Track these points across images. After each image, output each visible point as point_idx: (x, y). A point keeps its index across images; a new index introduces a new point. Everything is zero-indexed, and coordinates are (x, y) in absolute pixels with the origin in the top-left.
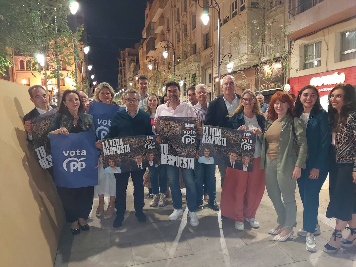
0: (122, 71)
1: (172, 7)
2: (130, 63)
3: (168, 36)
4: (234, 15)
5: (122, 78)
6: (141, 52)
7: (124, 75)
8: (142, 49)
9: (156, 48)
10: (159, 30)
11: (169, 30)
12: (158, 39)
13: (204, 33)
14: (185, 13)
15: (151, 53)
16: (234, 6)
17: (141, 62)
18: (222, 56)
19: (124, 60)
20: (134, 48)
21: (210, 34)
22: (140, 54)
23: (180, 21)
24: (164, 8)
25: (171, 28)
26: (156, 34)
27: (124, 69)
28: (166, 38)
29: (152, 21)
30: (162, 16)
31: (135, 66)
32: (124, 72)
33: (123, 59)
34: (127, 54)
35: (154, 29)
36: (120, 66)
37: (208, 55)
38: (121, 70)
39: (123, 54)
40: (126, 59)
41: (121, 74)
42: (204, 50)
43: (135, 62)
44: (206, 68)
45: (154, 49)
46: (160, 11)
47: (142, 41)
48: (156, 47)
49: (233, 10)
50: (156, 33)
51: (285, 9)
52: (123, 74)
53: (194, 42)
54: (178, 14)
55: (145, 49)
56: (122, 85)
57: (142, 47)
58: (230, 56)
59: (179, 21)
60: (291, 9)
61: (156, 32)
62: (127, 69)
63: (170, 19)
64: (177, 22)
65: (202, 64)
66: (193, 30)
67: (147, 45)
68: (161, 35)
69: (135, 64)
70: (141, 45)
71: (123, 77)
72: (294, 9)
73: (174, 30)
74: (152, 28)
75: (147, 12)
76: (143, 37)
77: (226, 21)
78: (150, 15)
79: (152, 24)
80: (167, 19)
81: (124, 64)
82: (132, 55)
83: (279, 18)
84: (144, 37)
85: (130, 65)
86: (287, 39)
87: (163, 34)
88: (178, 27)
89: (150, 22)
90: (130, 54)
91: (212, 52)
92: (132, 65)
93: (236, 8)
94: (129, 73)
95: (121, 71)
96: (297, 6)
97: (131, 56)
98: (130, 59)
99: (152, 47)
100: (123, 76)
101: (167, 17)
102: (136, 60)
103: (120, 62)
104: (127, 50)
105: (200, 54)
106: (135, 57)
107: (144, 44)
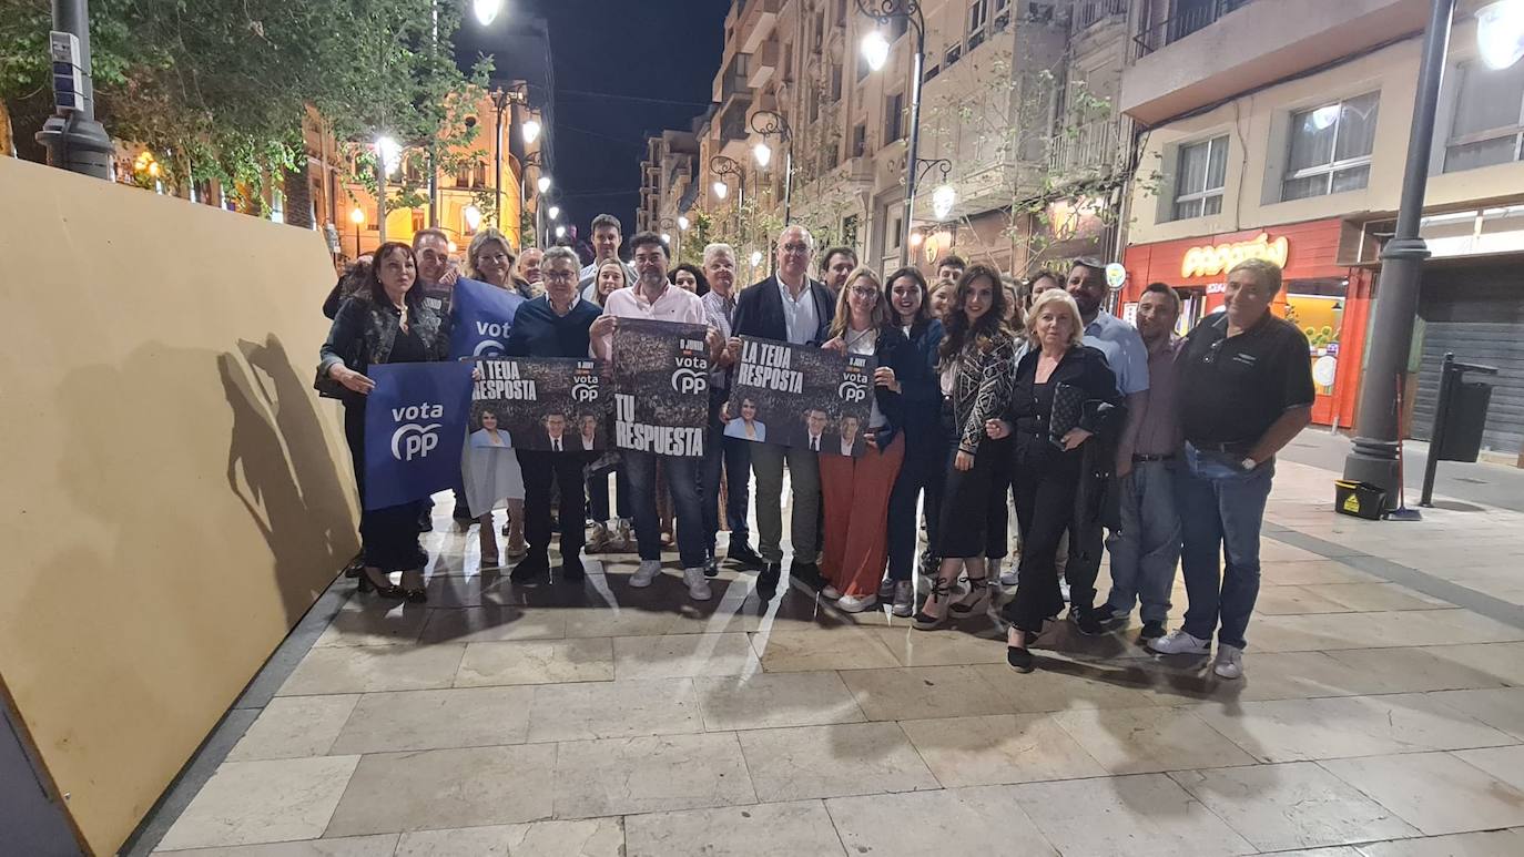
0: (649, 197)
1: (803, 9)
2: (673, 175)
3: (784, 97)
4: (975, 42)
5: (646, 218)
6: (705, 143)
7: (655, 210)
8: (708, 134)
9: (748, 134)
10: (759, 77)
11: (788, 80)
12: (755, 106)
13: (888, 92)
14: (839, 30)
15: (733, 149)
16: (977, 14)
17: (703, 174)
18: (921, 167)
19: (657, 164)
20: (688, 131)
21: (905, 97)
22: (702, 149)
23: (824, 56)
24: (780, 13)
25: (795, 74)
26: (751, 91)
27: (655, 192)
28: (780, 102)
29: (743, 51)
30: (773, 37)
31: (686, 185)
32: (655, 202)
33: (653, 163)
34: (666, 148)
35: (745, 76)
36: (643, 184)
37: (896, 162)
38: (646, 195)
39: (656, 146)
40: (663, 163)
41: (646, 209)
42: (887, 144)
43: (686, 173)
44: (887, 200)
45: (742, 136)
46: (766, 20)
47: (711, 108)
48: (746, 131)
49: (975, 26)
50: (751, 88)
51: (1129, 26)
52: (651, 207)
53: (860, 121)
54: (820, 32)
55: (717, 136)
57: (710, 129)
58: (945, 168)
59: (819, 53)
60: (1148, 28)
61: (750, 85)
62: (663, 193)
63: (794, 45)
64: (815, 57)
65: (876, 189)
66: (858, 81)
67: (724, 123)
68: (766, 93)
69: (688, 178)
70: (706, 123)
71: (651, 218)
72: (1156, 27)
73: (804, 81)
74: (740, 71)
75: (730, 22)
76: (715, 100)
77: (953, 58)
78: (739, 31)
79: (741, 58)
80: (787, 46)
81: (656, 178)
82: (681, 151)
83: (1110, 57)
84: (717, 98)
85: (672, 182)
86: (1127, 123)
87: (770, 91)
88: (815, 72)
89: (737, 54)
90: (674, 149)
91: (907, 154)
92: (679, 182)
93: (983, 21)
94: (668, 205)
95: (646, 199)
96: (1166, 19)
97: (676, 155)
98: (673, 163)
99: (735, 129)
100: (650, 213)
101: (787, 41)
102: (690, 168)
103: (646, 171)
104: (667, 134)
105: (874, 158)
106: (689, 158)
107: (716, 121)
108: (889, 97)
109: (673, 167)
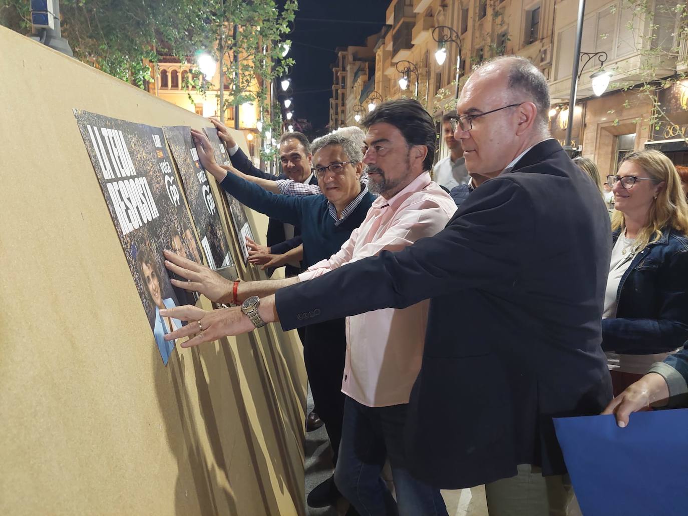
0: (339, 91)
2: (356, 76)
3: (441, 18)
5: (337, 105)
6: (379, 53)
7: (343, 99)
8: (382, 47)
9: (414, 45)
10: (422, 5)
11: (444, 6)
12: (420, 24)
13: (527, 8)
15: (403, 55)
17: (378, 75)
18: (585, 58)
19: (344, 69)
20: (366, 46)
21: (542, 11)
22: (377, 57)
26: (416, 15)
27: (343, 87)
28: (438, 21)
31: (364, 82)
32: (343, 94)
33: (341, 69)
34: (350, 58)
35: (411, 5)
36: (335, 82)
37: (534, 57)
38: (337, 90)
39: (344, 57)
40: (348, 68)
41: (337, 99)
42: (526, 46)
43: (365, 74)
45: (409, 46)
47: (384, 30)
48: (413, 43)
50: (416, 13)
52: (340, 98)
53: (502, 30)
55: (390, 47)
56: (336, 120)
57: (384, 43)
58: (602, 59)
61: (415, 11)
62: (348, 90)
67: (395, 39)
68: (426, 16)
69: (366, 77)
70: (381, 40)
71: (340, 104)
73: (456, 5)
76: (388, 23)
81: (344, 79)
82: (359, 60)
84: (390, 21)
85: (355, 80)
87: (430, 14)
90: (356, 58)
91: (545, 52)
92: (360, 81)
94: (352, 96)
95: (337, 92)
97: (358, 63)
98: (356, 68)
99: (404, 41)
100: (340, 101)
102: (367, 70)
103: (337, 74)
104: (351, 49)
106: (367, 64)
107: (389, 37)
108: (528, 12)
109: (355, 71)
